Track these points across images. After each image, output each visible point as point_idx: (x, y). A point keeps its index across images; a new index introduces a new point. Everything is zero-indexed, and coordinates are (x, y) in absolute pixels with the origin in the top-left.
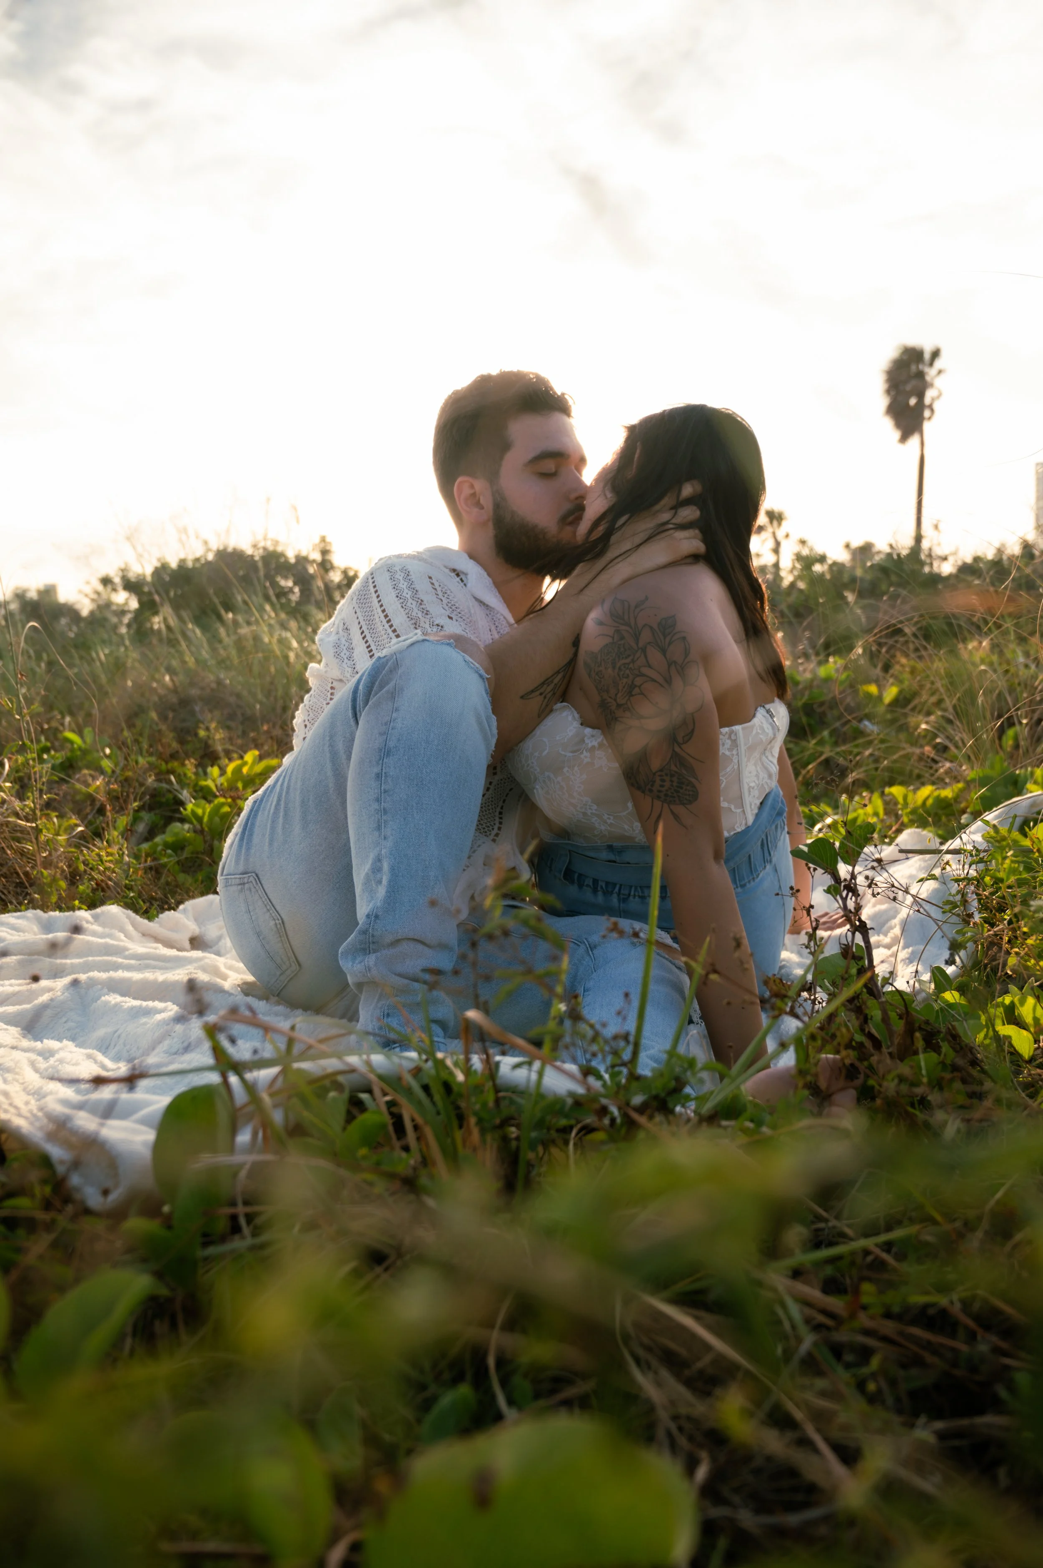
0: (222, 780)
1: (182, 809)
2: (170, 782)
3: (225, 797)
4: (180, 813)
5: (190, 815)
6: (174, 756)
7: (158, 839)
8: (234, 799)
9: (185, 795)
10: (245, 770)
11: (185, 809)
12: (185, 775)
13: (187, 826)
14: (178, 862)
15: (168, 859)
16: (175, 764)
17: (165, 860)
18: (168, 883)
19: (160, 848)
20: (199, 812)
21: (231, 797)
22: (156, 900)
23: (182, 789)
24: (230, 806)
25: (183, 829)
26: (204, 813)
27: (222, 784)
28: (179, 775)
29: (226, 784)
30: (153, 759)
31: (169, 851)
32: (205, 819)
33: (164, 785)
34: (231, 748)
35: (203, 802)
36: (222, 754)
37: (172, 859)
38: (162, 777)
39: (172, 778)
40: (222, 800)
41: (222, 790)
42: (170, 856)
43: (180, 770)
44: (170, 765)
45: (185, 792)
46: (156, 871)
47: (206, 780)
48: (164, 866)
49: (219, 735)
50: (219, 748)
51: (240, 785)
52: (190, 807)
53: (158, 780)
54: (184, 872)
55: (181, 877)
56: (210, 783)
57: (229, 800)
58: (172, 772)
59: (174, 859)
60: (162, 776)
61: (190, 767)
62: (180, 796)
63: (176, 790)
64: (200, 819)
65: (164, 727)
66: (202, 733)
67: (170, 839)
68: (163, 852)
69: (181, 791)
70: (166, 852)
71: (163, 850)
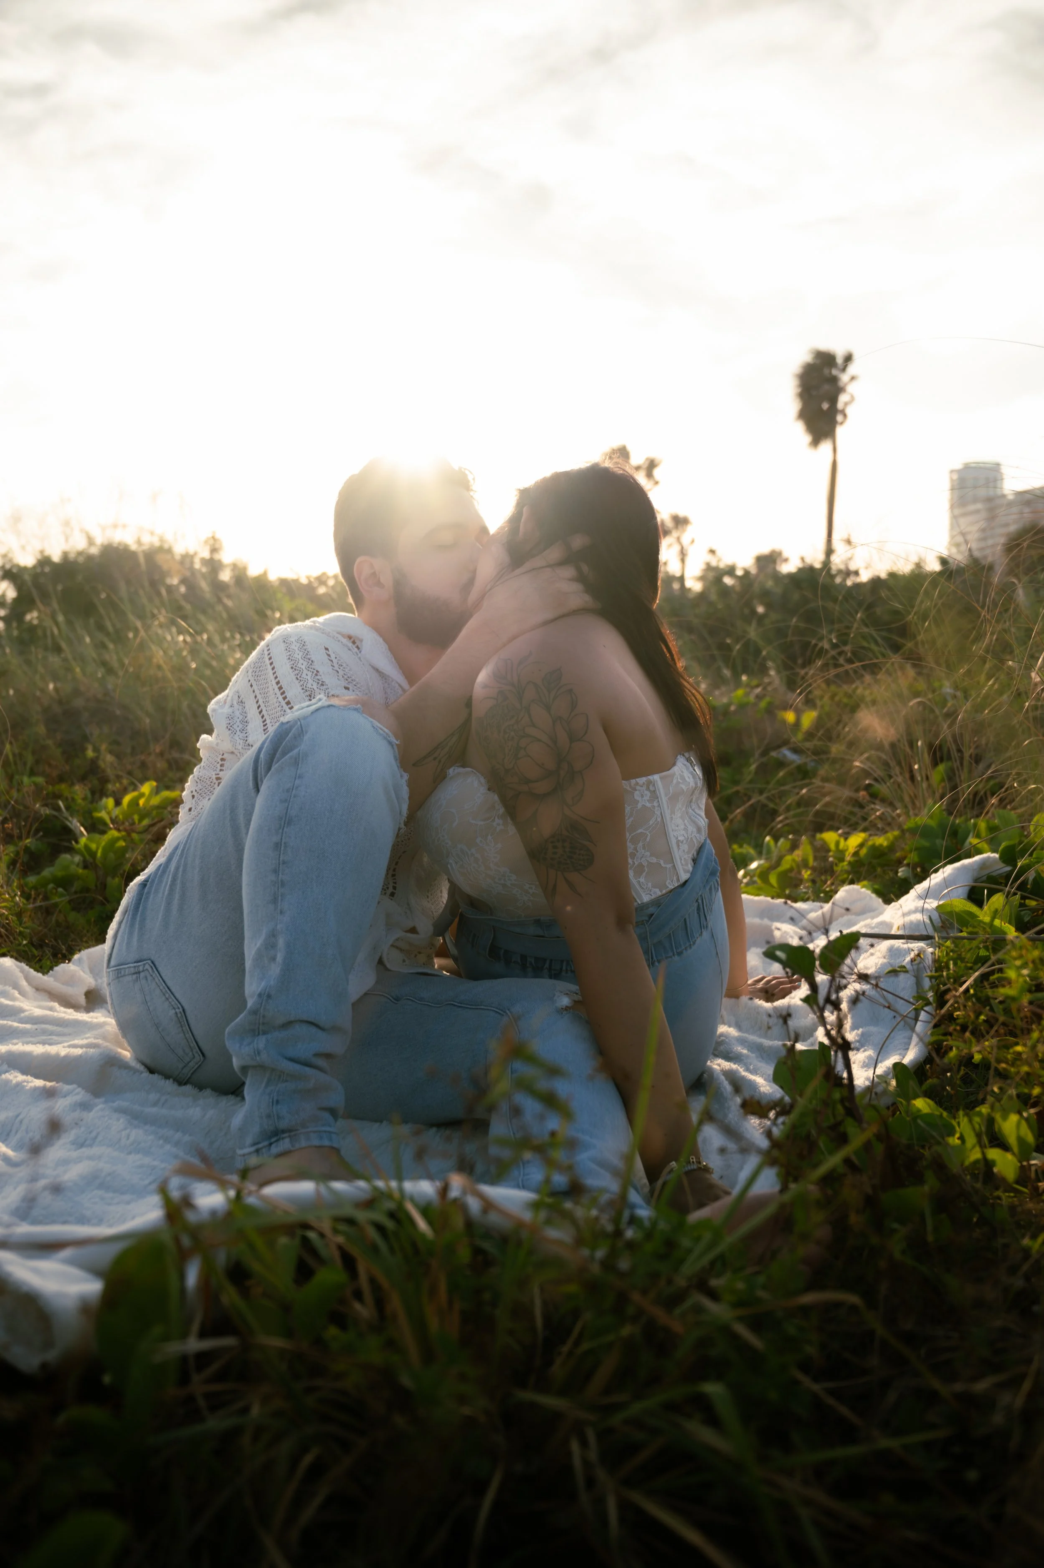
0: (117, 812)
1: (73, 843)
2: (58, 809)
3: (119, 830)
4: (71, 843)
5: (83, 849)
6: (61, 779)
7: (47, 872)
8: (129, 834)
9: (76, 825)
10: (141, 802)
11: (77, 842)
12: (73, 799)
13: (77, 859)
14: (70, 902)
15: (60, 898)
16: (63, 786)
17: (57, 899)
18: (58, 924)
19: (49, 884)
20: (93, 846)
21: (125, 830)
22: (47, 945)
23: (73, 818)
24: (125, 840)
25: (72, 862)
26: (97, 849)
27: (117, 817)
28: (67, 799)
29: (121, 817)
30: (40, 780)
31: (60, 890)
32: (99, 855)
33: (54, 813)
34: (120, 773)
35: (97, 836)
36: (112, 777)
37: (63, 899)
38: (50, 801)
39: (61, 803)
40: (114, 833)
41: (117, 823)
42: (62, 895)
43: (66, 793)
44: (57, 787)
45: (76, 822)
46: (48, 911)
47: (99, 811)
48: (56, 905)
49: (109, 758)
50: (110, 772)
51: (136, 817)
52: (83, 841)
53: (46, 806)
54: (74, 909)
55: (73, 916)
56: (103, 814)
57: (124, 833)
58: (59, 796)
59: (67, 898)
61: (79, 791)
62: (69, 824)
63: (66, 818)
64: (93, 854)
65: (50, 742)
66: (90, 753)
67: (60, 874)
68: (54, 891)
69: (70, 819)
70: (56, 889)
71: (54, 888)
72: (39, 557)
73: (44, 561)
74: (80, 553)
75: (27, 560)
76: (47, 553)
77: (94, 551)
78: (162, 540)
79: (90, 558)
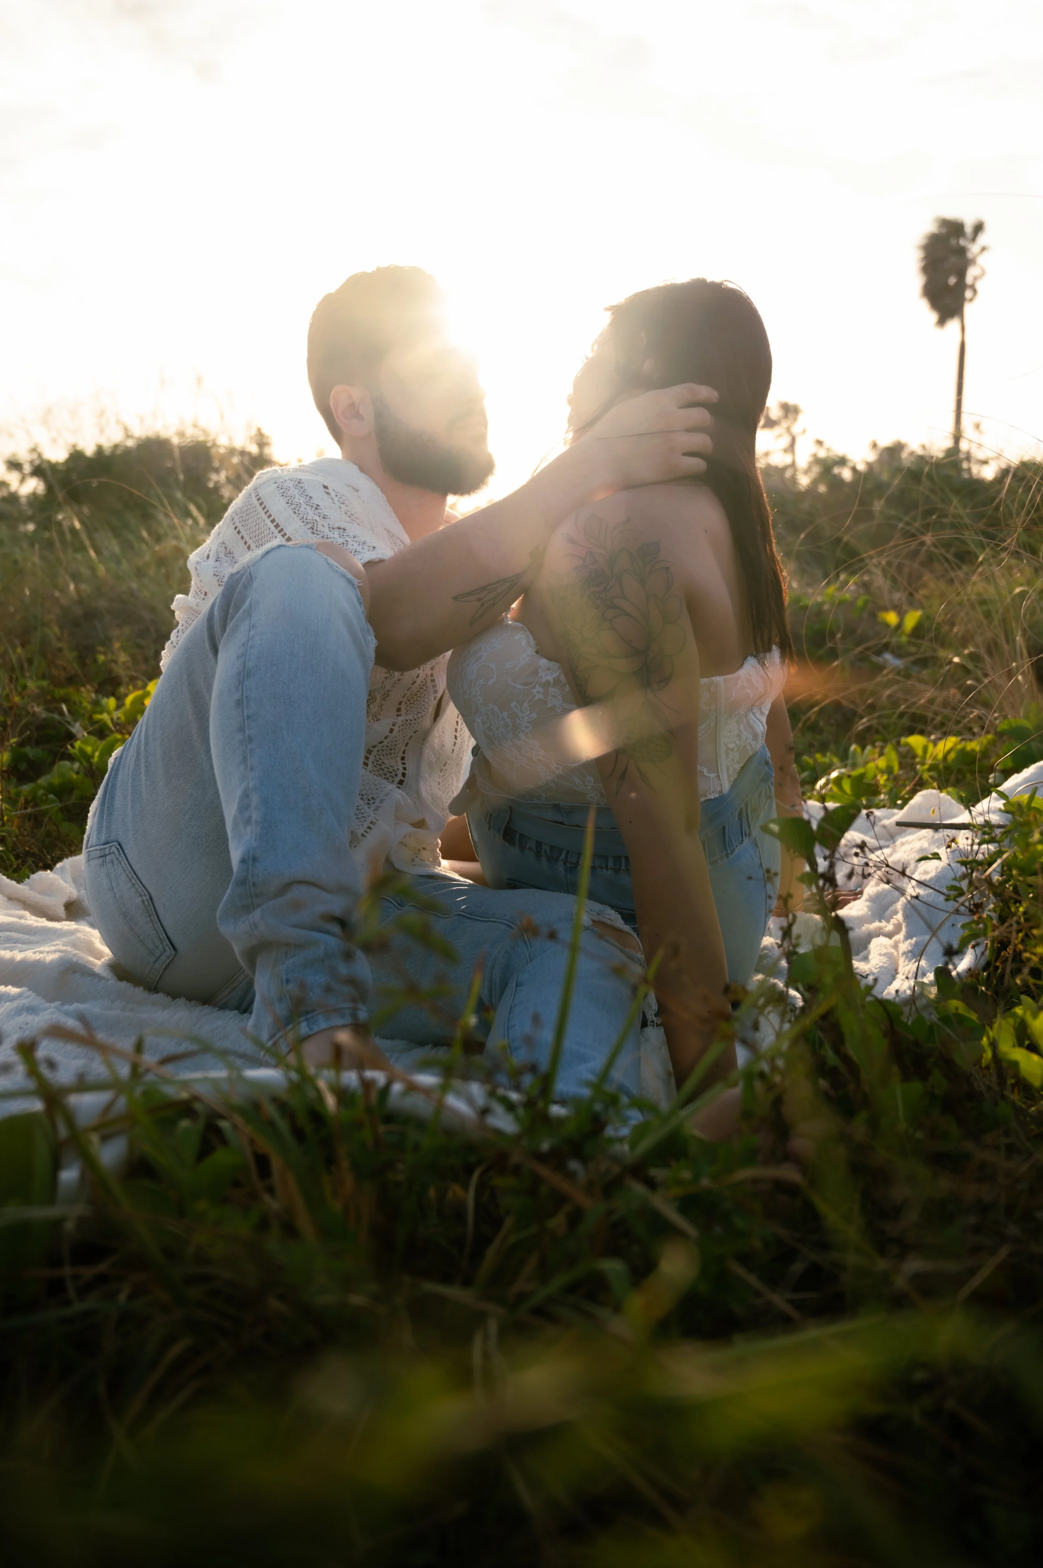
0: (119, 714)
1: (69, 747)
2: (61, 713)
3: (121, 733)
4: (68, 750)
5: (77, 752)
6: (70, 681)
7: (42, 781)
9: (77, 728)
11: (75, 746)
12: (81, 703)
13: (76, 765)
14: (61, 809)
15: (52, 806)
16: (71, 690)
17: (46, 806)
18: (48, 834)
19: (41, 792)
20: (90, 749)
23: (75, 721)
25: (72, 769)
26: (96, 752)
27: (118, 718)
28: (73, 703)
29: (123, 718)
30: (45, 683)
31: (51, 796)
32: (98, 759)
33: (56, 717)
34: (134, 674)
35: (95, 738)
36: (125, 680)
38: (53, 706)
39: (64, 707)
40: (117, 736)
41: (118, 724)
42: (53, 802)
43: (76, 698)
44: (64, 692)
45: (78, 725)
46: (36, 820)
47: (101, 713)
48: (44, 813)
49: (123, 658)
50: (122, 673)
52: (80, 743)
53: (48, 710)
54: (70, 820)
55: (66, 827)
56: (105, 717)
58: (66, 700)
59: (57, 805)
60: (52, 703)
61: (86, 695)
62: (70, 729)
63: (69, 723)
64: (87, 759)
65: (63, 645)
66: (101, 657)
67: (56, 781)
68: (44, 797)
69: (72, 723)
70: (46, 795)
71: (44, 795)
72: (72, 451)
73: (76, 456)
74: (116, 446)
75: (58, 455)
76: (79, 448)
77: (130, 443)
78: (205, 432)
79: (128, 451)
